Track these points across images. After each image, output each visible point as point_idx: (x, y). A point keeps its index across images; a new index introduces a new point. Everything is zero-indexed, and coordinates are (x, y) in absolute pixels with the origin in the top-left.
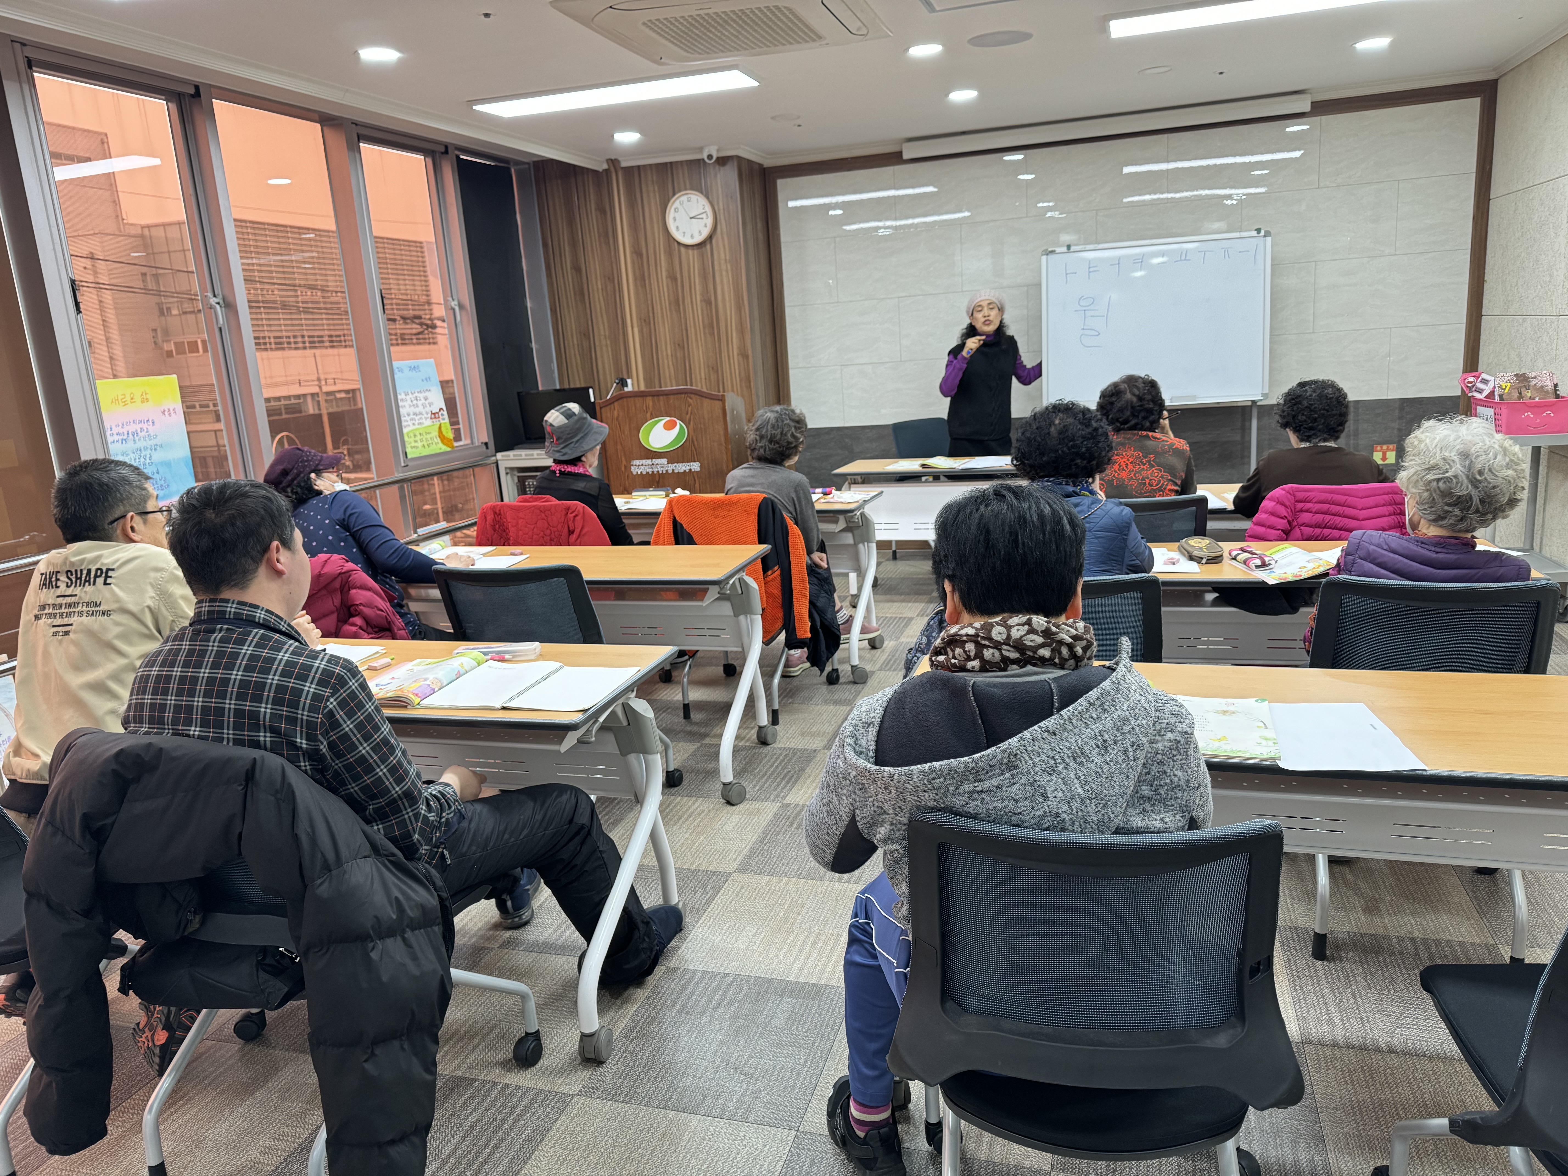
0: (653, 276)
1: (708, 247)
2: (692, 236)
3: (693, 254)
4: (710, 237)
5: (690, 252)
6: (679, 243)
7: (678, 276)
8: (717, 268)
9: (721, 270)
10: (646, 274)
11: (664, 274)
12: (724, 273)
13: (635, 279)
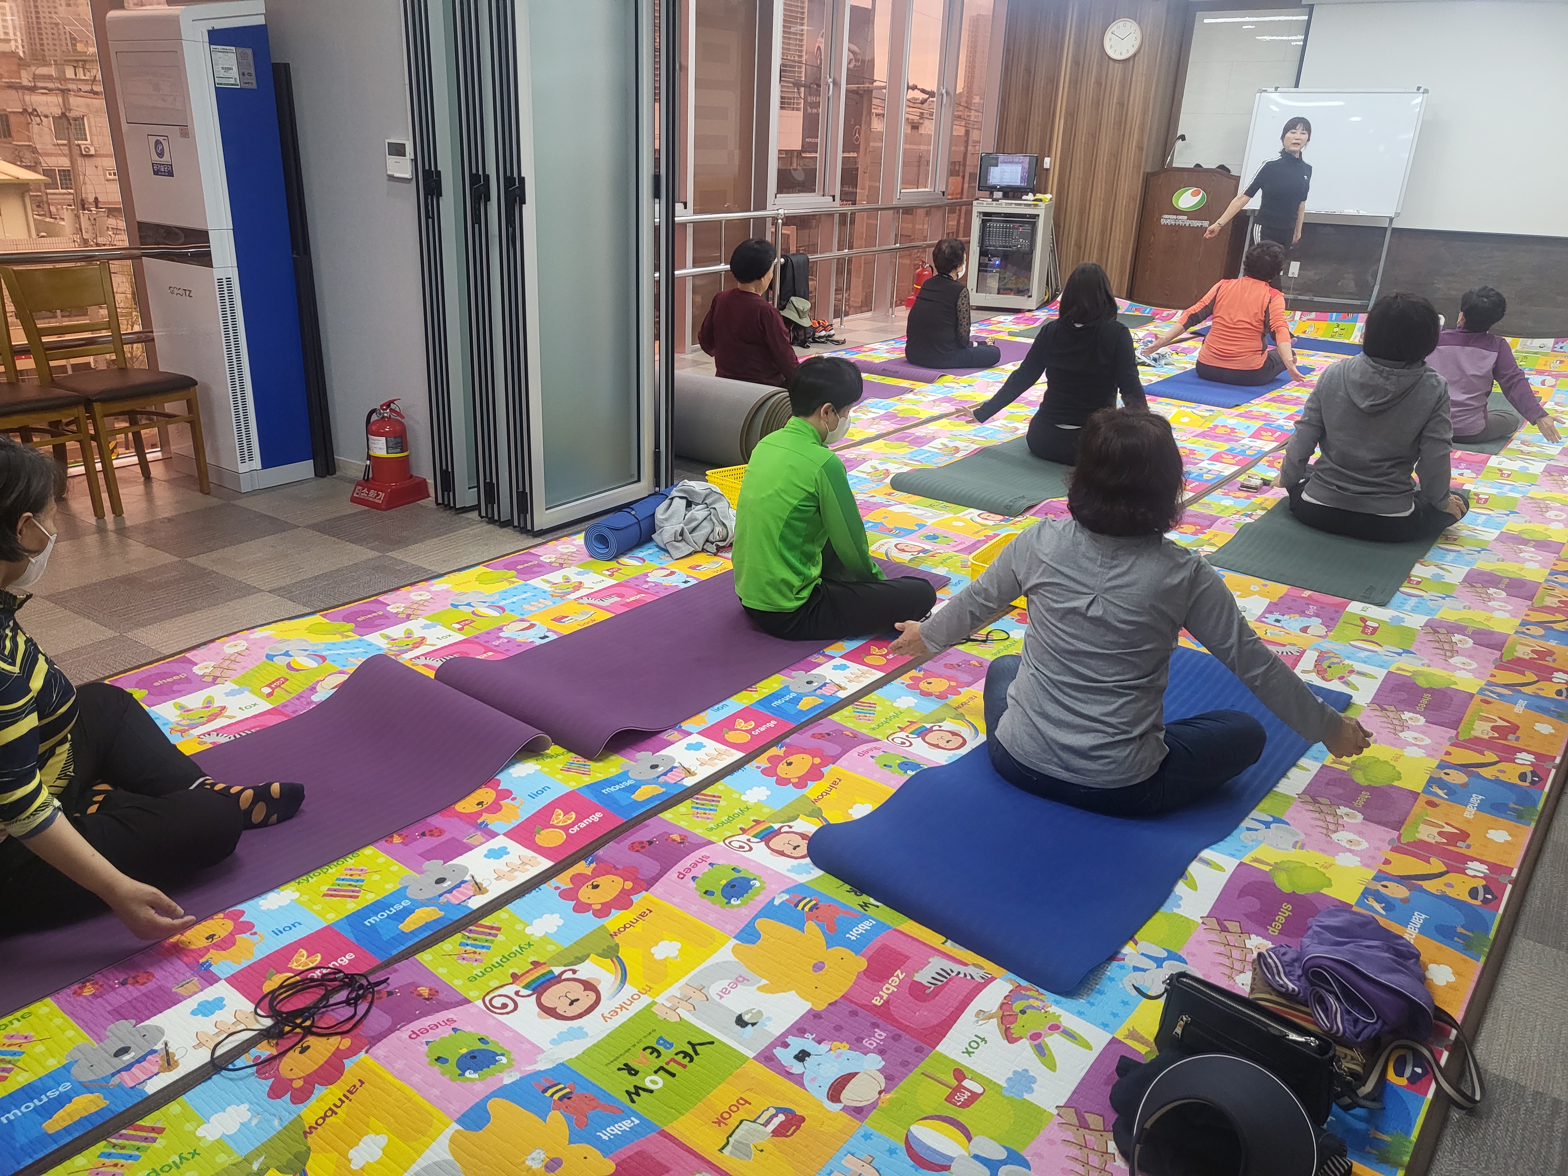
0: (1084, 81)
1: (1131, 63)
2: (1121, 54)
3: (1118, 67)
4: (1135, 55)
5: (1117, 65)
6: (1109, 57)
7: (1104, 83)
8: (1134, 79)
9: (1136, 82)
10: (1079, 78)
11: (1093, 80)
12: (1139, 83)
13: (1070, 83)
